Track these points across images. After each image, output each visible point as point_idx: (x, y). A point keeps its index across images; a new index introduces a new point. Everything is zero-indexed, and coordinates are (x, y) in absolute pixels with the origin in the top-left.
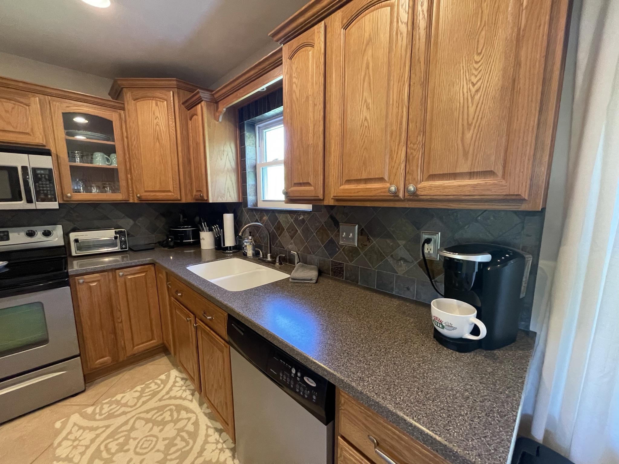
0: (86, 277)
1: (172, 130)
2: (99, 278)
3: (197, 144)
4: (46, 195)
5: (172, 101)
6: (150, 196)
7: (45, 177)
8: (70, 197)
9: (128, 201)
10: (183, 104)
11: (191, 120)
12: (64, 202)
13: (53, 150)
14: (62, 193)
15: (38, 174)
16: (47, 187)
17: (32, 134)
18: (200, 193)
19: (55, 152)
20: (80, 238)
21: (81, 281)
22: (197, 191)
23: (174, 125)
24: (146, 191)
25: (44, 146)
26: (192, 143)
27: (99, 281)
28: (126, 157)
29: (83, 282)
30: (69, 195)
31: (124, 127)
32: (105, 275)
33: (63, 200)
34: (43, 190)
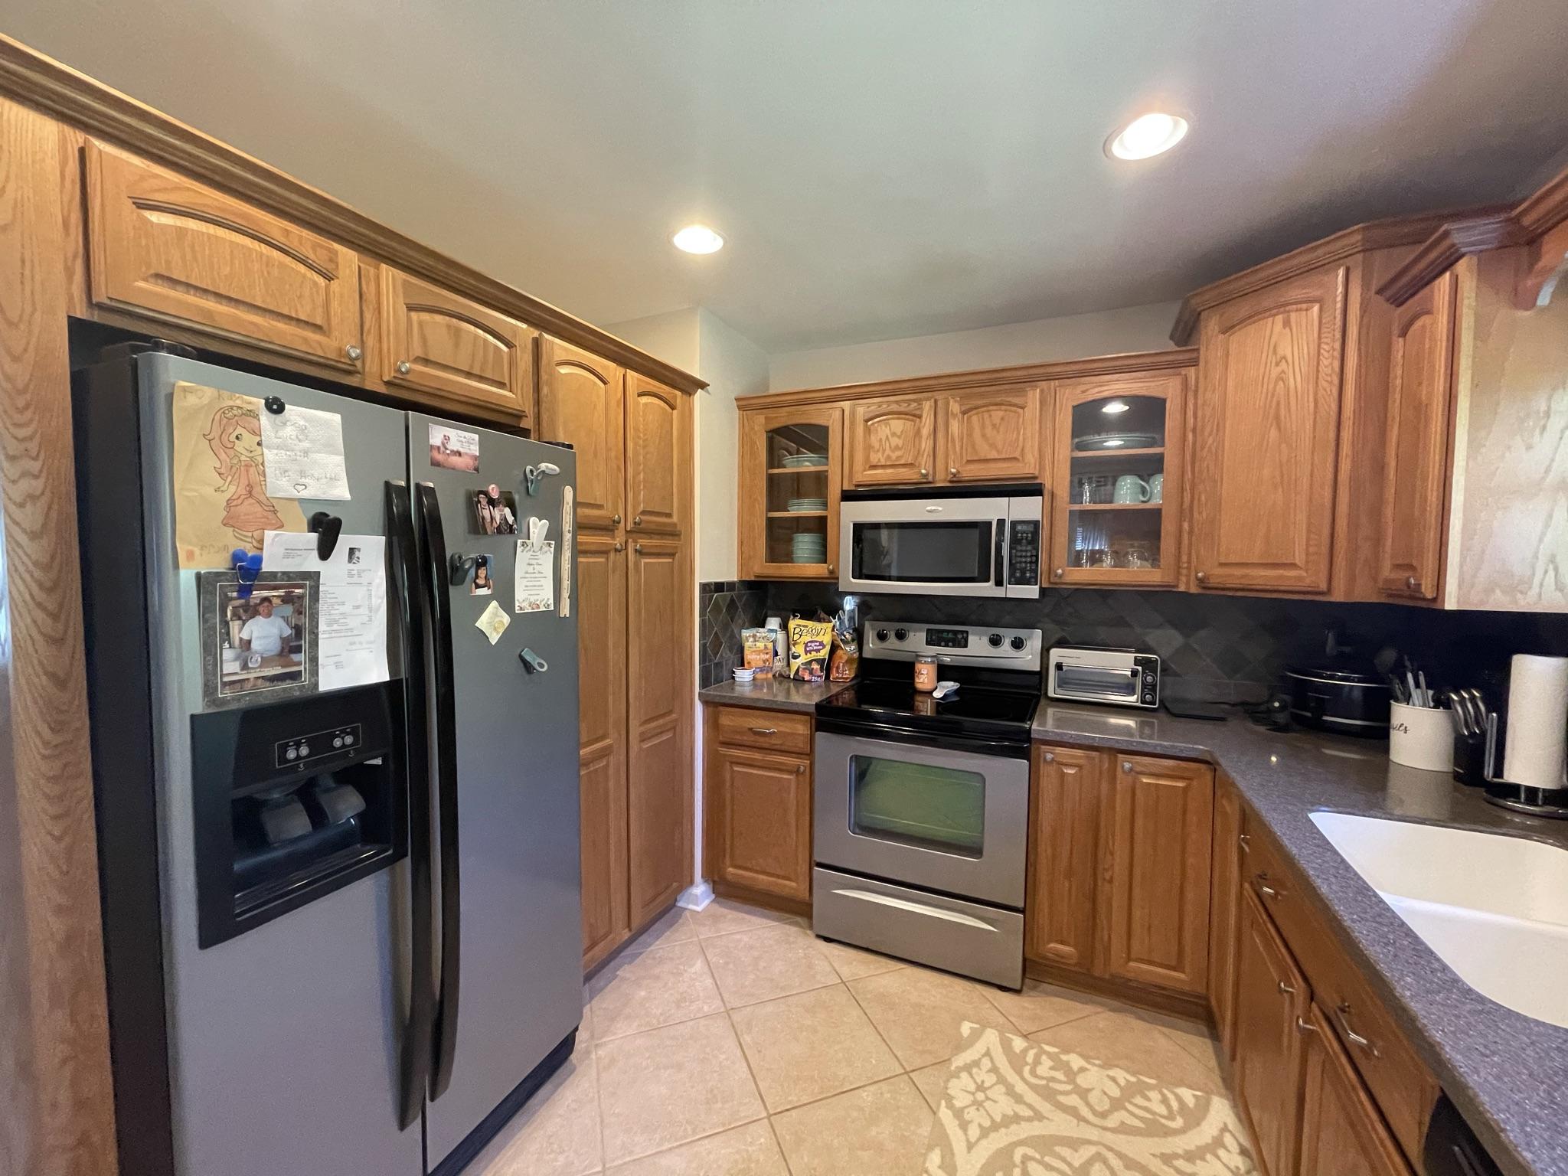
0: (1059, 750)
1: (1325, 384)
2: (1081, 762)
3: (1419, 410)
4: (1023, 572)
5: (1339, 298)
6: (1235, 577)
7: (1027, 537)
8: (1061, 576)
9: (1177, 586)
10: (1380, 292)
11: (1403, 334)
12: (1051, 586)
13: (1048, 486)
14: (1050, 569)
15: (1018, 532)
16: (1026, 557)
17: (1021, 459)
18: (1406, 575)
19: (1050, 488)
20: (1066, 662)
21: (1049, 756)
22: (1397, 567)
23: (1337, 369)
24: (1222, 565)
25: (1035, 478)
26: (1397, 411)
27: (1080, 767)
28: (1186, 479)
29: (1053, 759)
30: (1060, 571)
31: (1191, 405)
32: (1094, 758)
33: (1050, 583)
34: (1021, 562)
